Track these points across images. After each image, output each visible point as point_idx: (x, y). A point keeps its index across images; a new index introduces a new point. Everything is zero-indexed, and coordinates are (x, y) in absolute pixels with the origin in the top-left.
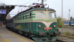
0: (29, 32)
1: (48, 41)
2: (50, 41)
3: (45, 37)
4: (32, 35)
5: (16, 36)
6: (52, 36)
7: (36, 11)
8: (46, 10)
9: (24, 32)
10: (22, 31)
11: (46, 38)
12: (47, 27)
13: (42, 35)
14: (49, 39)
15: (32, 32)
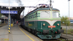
0: (35, 30)
1: (52, 38)
2: (54, 38)
3: (49, 34)
4: (37, 33)
5: (24, 33)
6: (55, 34)
7: (41, 11)
8: (50, 10)
9: (32, 30)
10: (31, 29)
11: (50, 36)
12: (51, 25)
13: (46, 33)
14: (53, 37)
15: (37, 30)
